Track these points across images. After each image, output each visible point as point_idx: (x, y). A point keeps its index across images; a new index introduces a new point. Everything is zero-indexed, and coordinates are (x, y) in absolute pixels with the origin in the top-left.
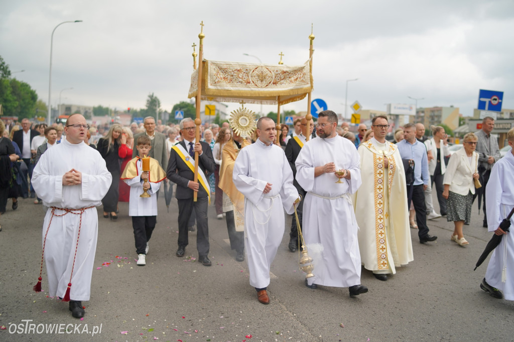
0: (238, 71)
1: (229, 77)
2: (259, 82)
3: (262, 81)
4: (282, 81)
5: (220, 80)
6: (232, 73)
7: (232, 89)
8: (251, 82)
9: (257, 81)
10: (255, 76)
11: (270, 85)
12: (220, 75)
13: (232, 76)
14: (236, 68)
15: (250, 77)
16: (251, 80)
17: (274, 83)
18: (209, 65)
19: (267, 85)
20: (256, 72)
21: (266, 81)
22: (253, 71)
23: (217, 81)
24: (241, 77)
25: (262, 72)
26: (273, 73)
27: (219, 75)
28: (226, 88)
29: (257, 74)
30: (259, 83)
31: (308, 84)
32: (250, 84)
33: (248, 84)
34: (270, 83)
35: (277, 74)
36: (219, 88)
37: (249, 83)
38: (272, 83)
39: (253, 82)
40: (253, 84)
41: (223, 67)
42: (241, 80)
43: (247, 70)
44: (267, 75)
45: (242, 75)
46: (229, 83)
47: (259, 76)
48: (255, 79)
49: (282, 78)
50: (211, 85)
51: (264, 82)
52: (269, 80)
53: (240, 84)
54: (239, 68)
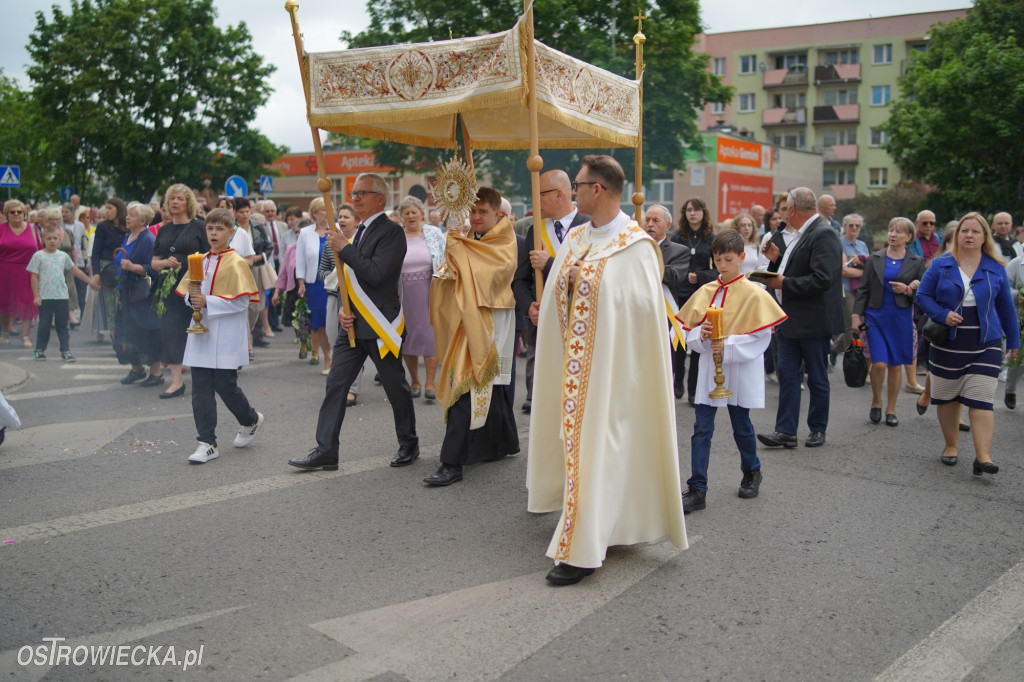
0: (364, 67)
1: (349, 83)
2: (407, 87)
3: (412, 85)
4: (457, 79)
5: (330, 92)
6: (353, 74)
7: (355, 109)
8: (391, 90)
9: (403, 85)
10: (396, 76)
11: (430, 91)
12: (332, 81)
13: (354, 81)
14: (359, 62)
15: (387, 79)
16: (389, 86)
17: (438, 87)
18: (311, 62)
19: (424, 93)
20: (399, 65)
21: (420, 83)
22: (394, 64)
23: (325, 95)
24: (369, 80)
25: (410, 63)
26: (432, 62)
27: (329, 84)
28: (344, 109)
29: (401, 69)
30: (406, 90)
31: (515, 78)
32: (389, 95)
33: (385, 96)
34: (429, 86)
35: (442, 65)
36: (331, 111)
37: (387, 92)
38: (433, 86)
39: (395, 89)
40: (395, 94)
41: (336, 65)
42: (370, 88)
43: (381, 63)
44: (420, 68)
45: (371, 76)
46: (350, 96)
47: (404, 74)
48: (398, 81)
49: (456, 72)
50: (317, 106)
51: (417, 86)
52: (426, 79)
53: (370, 97)
54: (365, 62)
